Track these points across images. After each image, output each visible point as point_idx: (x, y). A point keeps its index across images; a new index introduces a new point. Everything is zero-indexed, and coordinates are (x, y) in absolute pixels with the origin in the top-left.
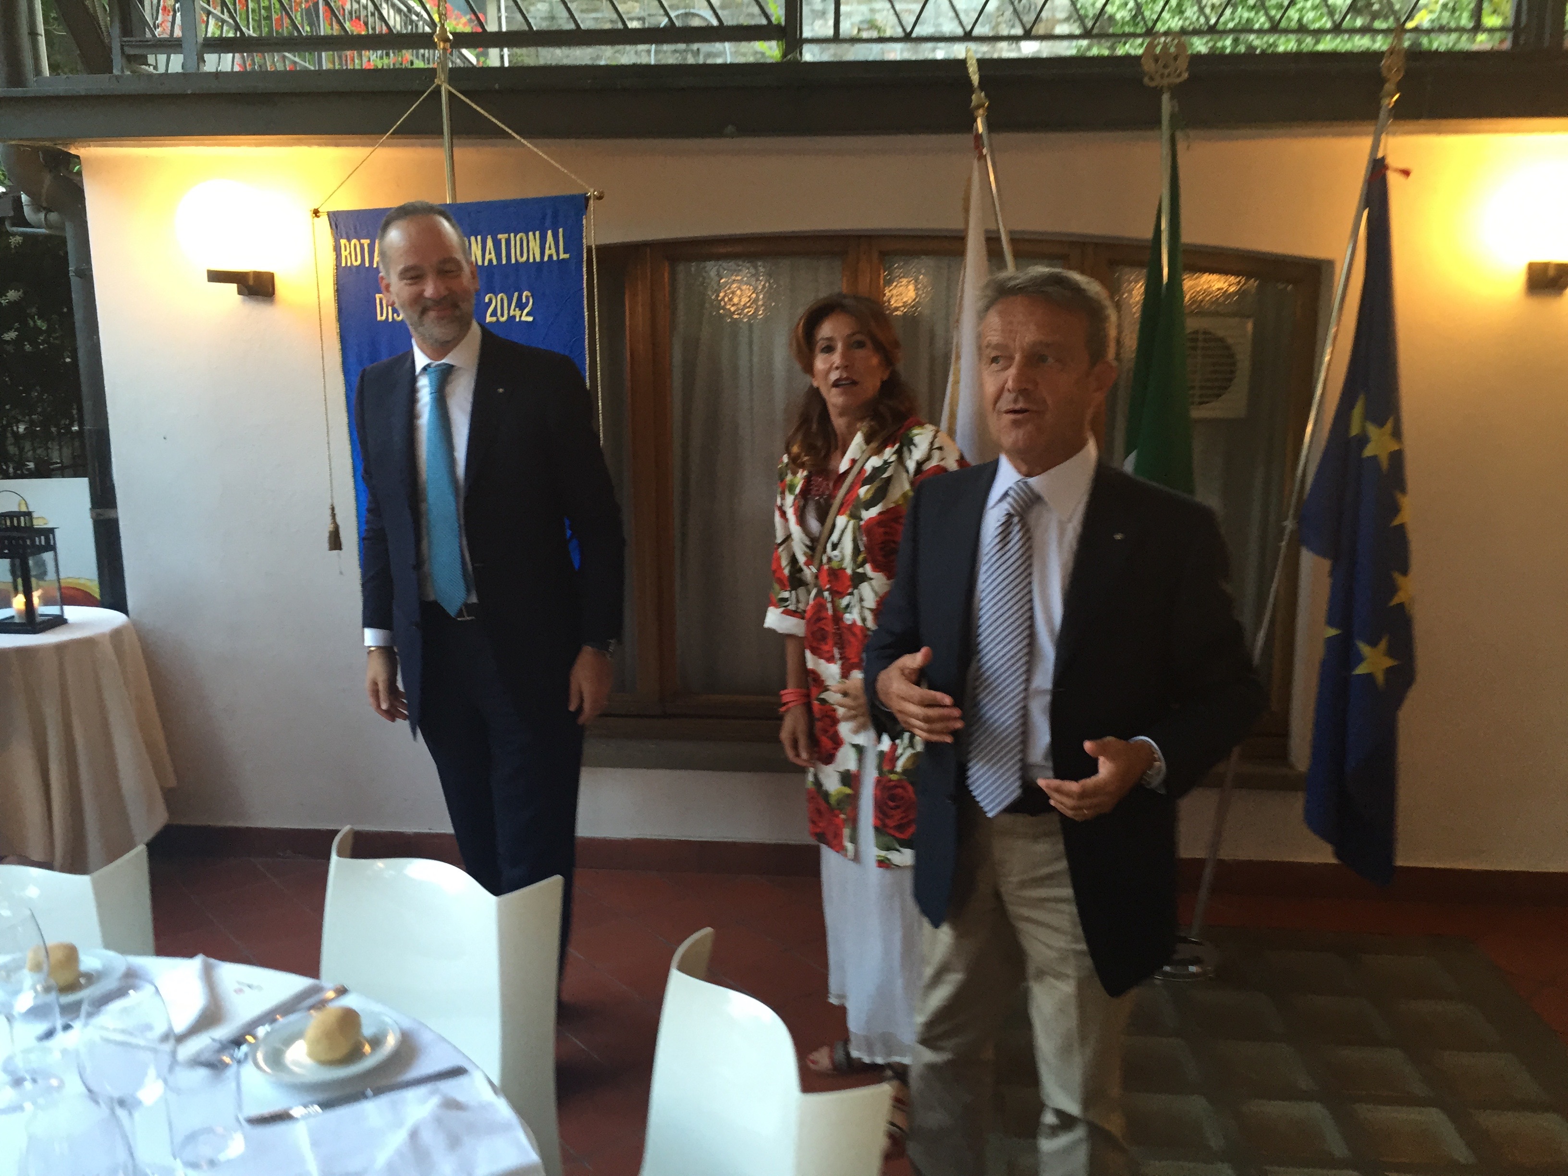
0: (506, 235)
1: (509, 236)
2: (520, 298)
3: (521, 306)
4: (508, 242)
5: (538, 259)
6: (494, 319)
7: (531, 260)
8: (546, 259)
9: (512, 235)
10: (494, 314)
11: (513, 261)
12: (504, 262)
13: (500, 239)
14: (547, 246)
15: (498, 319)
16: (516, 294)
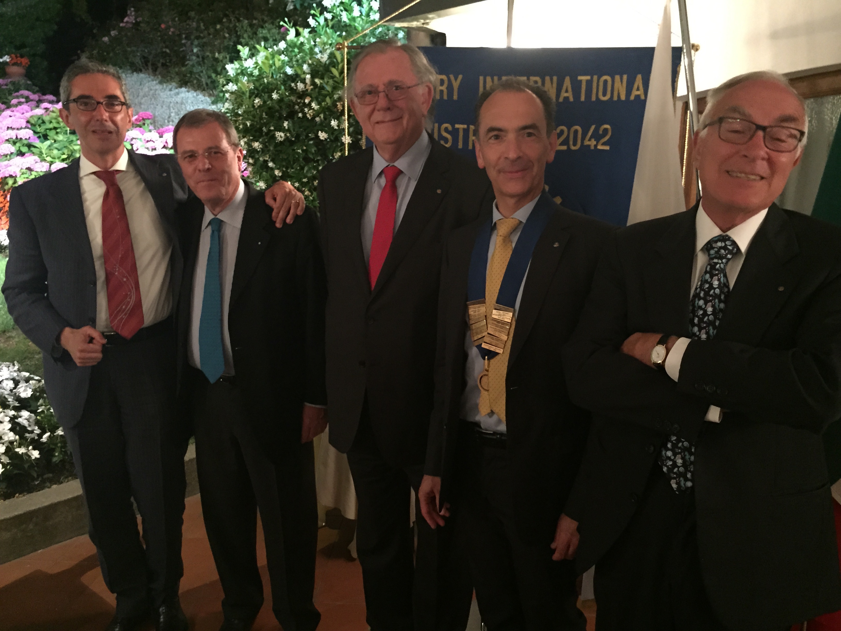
0: (588, 78)
1: (592, 78)
2: (596, 130)
3: (597, 137)
4: (589, 83)
5: (623, 97)
6: (564, 148)
7: (615, 98)
8: (632, 98)
9: (595, 77)
10: (565, 142)
11: (594, 98)
12: (583, 99)
13: (581, 81)
14: (635, 86)
15: (569, 147)
16: (593, 127)
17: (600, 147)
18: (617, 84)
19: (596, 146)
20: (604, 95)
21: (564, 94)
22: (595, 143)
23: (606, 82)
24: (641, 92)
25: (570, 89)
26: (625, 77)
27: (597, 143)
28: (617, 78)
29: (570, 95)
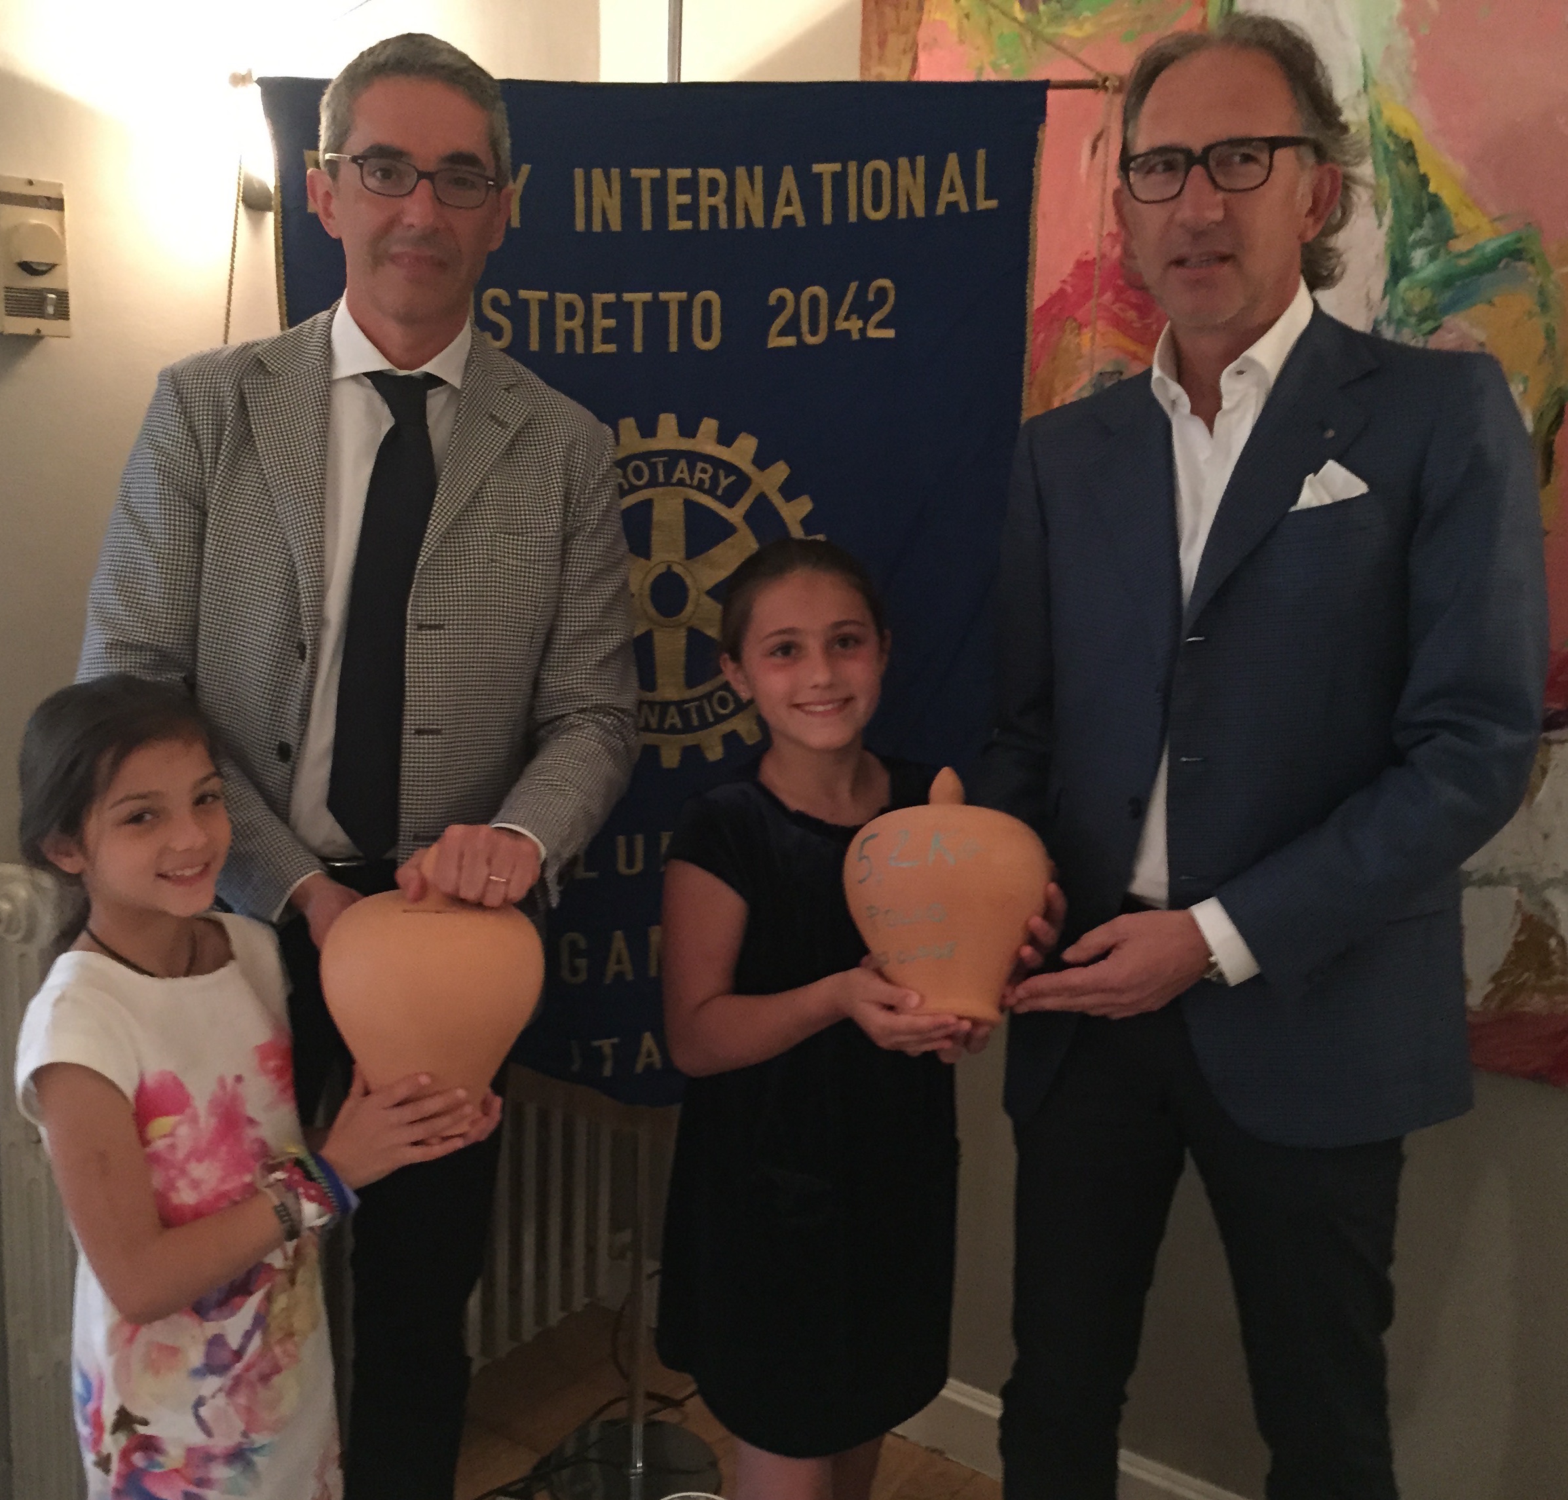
17: (873, 333)
18: (904, 180)
19: (863, 331)
20: (877, 206)
21: (782, 211)
22: (860, 324)
23: (877, 174)
24: (959, 196)
25: (795, 196)
26: (921, 161)
27: (866, 323)
28: (903, 162)
29: (796, 210)
